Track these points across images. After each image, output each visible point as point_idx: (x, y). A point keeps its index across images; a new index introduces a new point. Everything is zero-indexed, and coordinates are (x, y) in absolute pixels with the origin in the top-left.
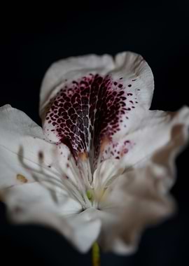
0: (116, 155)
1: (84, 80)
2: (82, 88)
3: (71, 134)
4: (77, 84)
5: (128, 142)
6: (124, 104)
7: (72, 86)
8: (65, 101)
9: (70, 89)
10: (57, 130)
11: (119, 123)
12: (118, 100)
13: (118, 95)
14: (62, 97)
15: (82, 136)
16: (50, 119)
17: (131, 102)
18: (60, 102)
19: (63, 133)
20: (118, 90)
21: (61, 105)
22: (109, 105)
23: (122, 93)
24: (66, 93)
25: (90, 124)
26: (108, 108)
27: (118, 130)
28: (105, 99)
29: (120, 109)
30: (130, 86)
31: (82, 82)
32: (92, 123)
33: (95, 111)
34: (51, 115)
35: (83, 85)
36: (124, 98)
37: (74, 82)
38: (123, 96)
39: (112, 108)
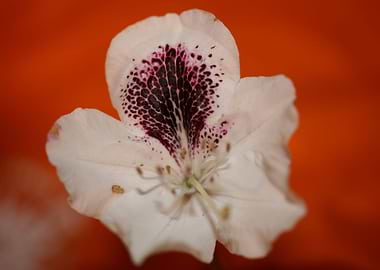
0: (214, 138)
1: (154, 57)
2: (156, 68)
3: (157, 124)
4: (148, 63)
5: (225, 122)
6: (211, 81)
7: (143, 67)
8: (141, 88)
9: (143, 72)
10: (141, 123)
11: (211, 105)
12: (202, 77)
13: (201, 71)
14: (135, 84)
15: (169, 122)
16: (129, 112)
17: (217, 75)
18: (135, 90)
19: (148, 125)
20: (199, 64)
21: (138, 93)
22: (193, 84)
23: (204, 66)
24: (139, 77)
25: (175, 106)
26: (193, 88)
27: (212, 112)
28: (185, 77)
29: (208, 89)
30: (210, 56)
31: (154, 60)
32: (177, 105)
33: (178, 91)
34: (129, 107)
35: (156, 64)
36: (209, 73)
37: (144, 62)
38: (206, 70)
39: (197, 87)
